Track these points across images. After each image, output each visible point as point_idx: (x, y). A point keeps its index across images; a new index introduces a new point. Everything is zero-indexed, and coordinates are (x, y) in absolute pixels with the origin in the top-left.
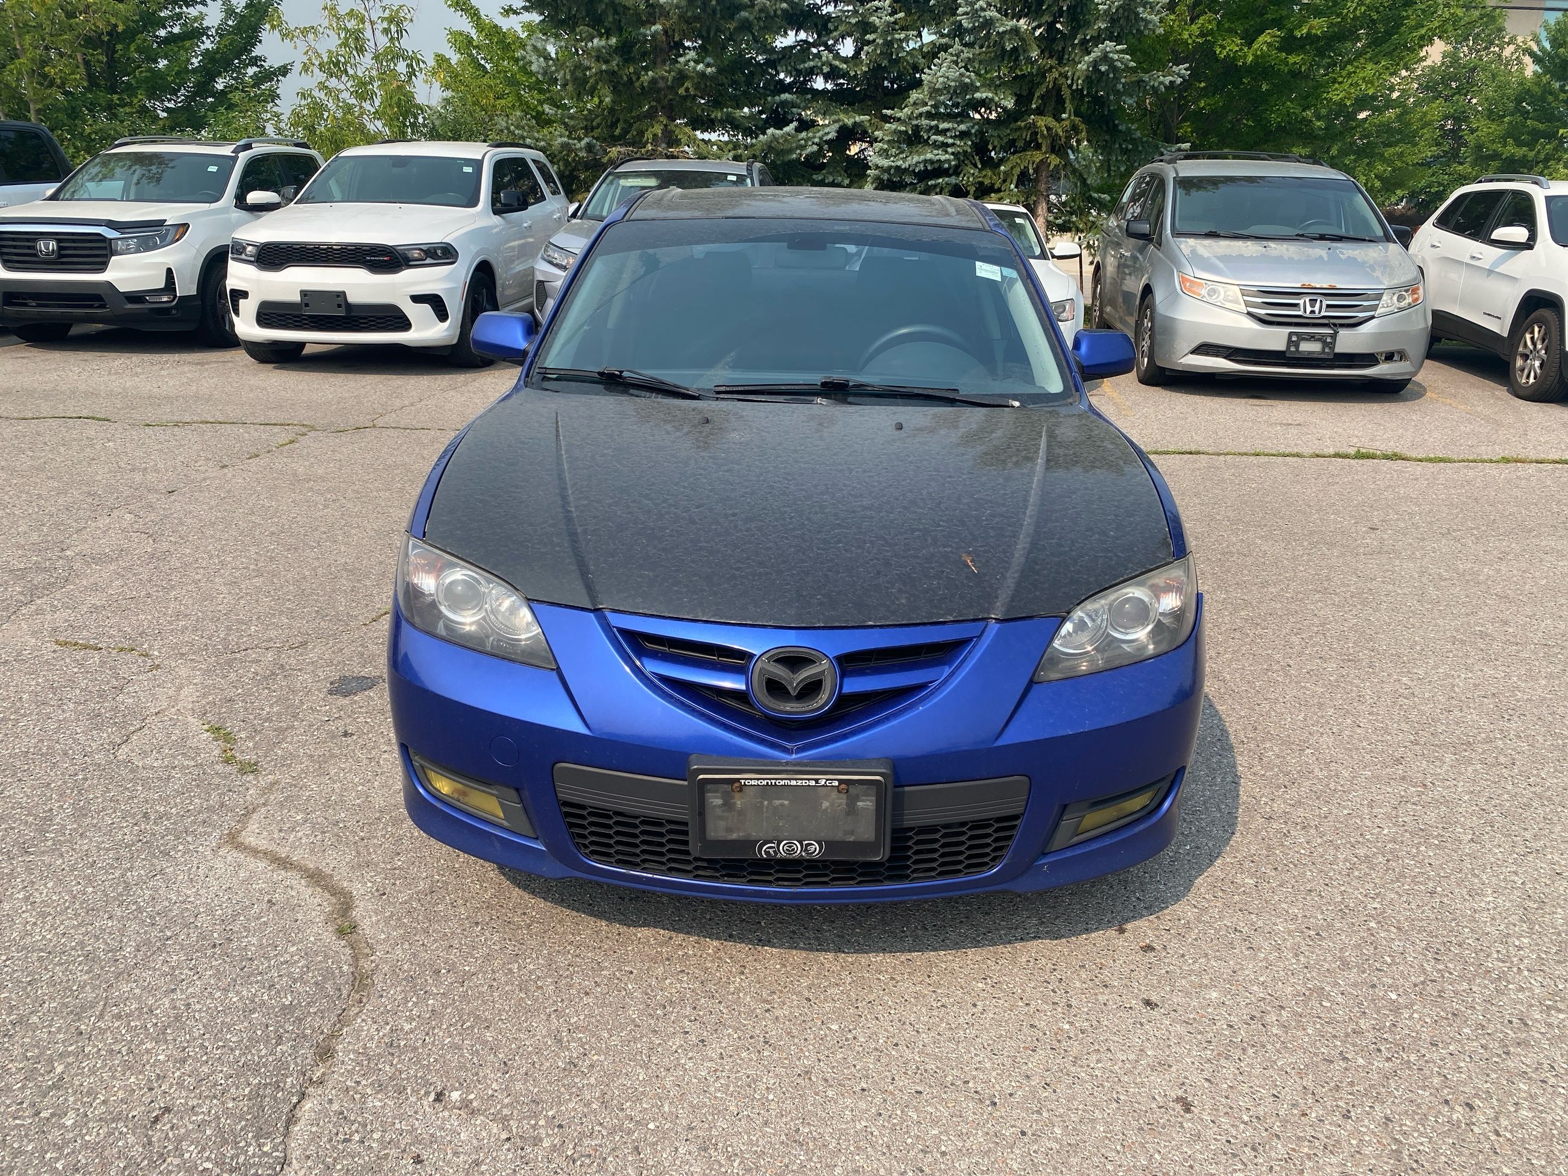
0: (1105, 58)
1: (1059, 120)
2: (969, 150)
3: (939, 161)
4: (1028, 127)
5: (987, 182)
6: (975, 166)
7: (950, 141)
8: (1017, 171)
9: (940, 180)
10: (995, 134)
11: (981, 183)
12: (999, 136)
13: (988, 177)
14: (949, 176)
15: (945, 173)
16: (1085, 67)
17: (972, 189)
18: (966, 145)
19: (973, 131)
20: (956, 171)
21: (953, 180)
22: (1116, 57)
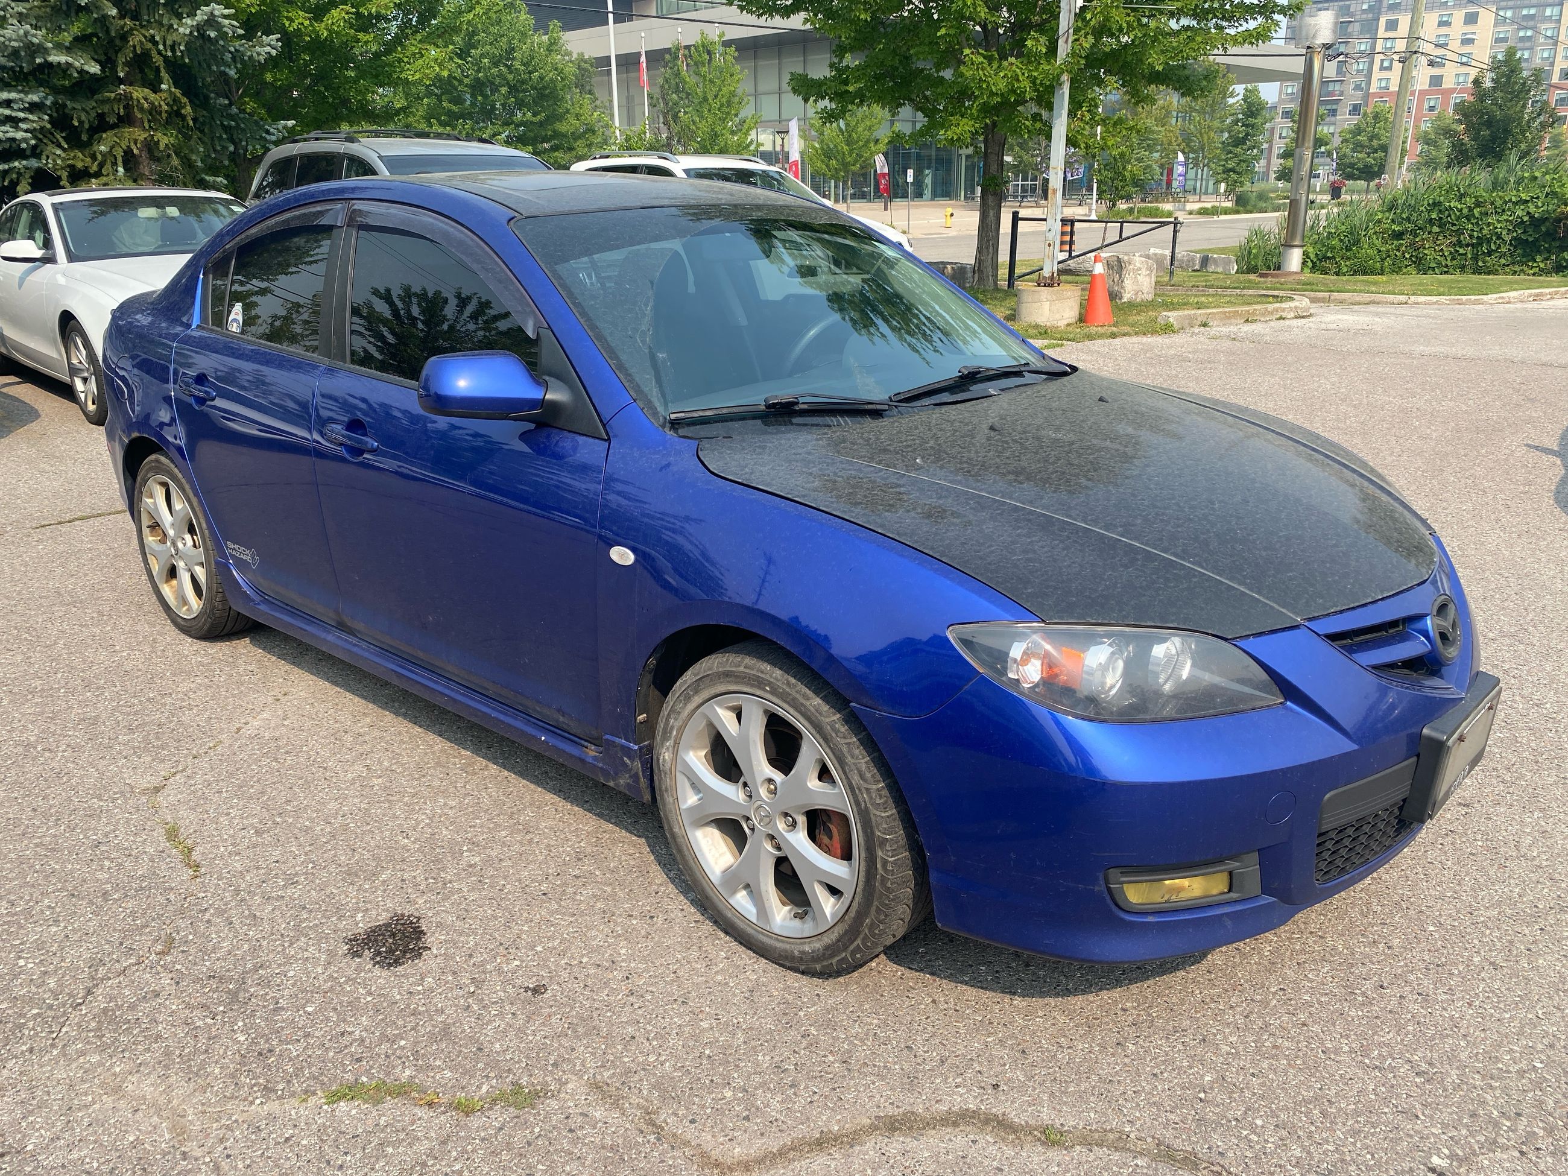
0: (211, 22)
1: (156, 90)
2: (49, 126)
3: (14, 140)
4: (118, 99)
5: (79, 165)
6: (60, 146)
7: (21, 115)
8: (119, 153)
9: (16, 164)
10: (78, 106)
11: (72, 166)
12: (83, 109)
13: (80, 161)
14: (26, 158)
15: (21, 154)
16: (188, 31)
17: (64, 175)
18: (43, 120)
19: (48, 103)
20: (35, 152)
21: (34, 163)
22: (227, 22)
